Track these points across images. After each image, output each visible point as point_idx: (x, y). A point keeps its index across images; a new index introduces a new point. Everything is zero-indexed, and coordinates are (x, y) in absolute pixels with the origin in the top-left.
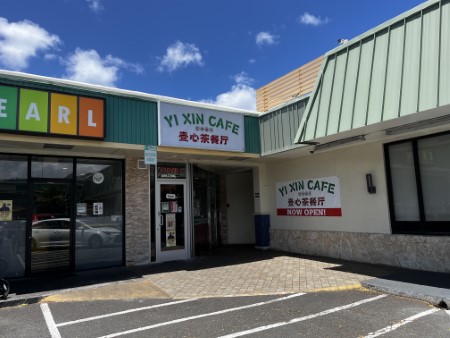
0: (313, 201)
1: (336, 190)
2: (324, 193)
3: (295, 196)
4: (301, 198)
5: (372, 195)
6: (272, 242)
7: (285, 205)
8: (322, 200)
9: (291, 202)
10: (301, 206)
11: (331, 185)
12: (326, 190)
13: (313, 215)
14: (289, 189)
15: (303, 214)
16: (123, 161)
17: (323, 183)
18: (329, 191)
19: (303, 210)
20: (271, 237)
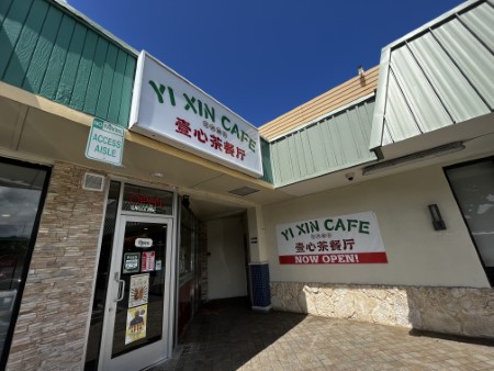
0: (335, 245)
1: (373, 227)
2: (354, 234)
3: (306, 239)
4: (315, 242)
5: (440, 233)
6: (273, 299)
7: (291, 251)
8: (350, 243)
9: (300, 247)
10: (317, 252)
11: (362, 223)
12: (355, 230)
13: (337, 262)
14: (296, 231)
15: (320, 262)
16: (48, 170)
17: (349, 221)
18: (361, 231)
19: (320, 256)
20: (272, 292)
